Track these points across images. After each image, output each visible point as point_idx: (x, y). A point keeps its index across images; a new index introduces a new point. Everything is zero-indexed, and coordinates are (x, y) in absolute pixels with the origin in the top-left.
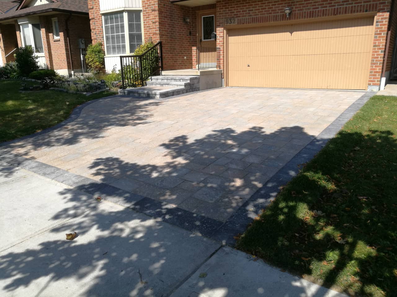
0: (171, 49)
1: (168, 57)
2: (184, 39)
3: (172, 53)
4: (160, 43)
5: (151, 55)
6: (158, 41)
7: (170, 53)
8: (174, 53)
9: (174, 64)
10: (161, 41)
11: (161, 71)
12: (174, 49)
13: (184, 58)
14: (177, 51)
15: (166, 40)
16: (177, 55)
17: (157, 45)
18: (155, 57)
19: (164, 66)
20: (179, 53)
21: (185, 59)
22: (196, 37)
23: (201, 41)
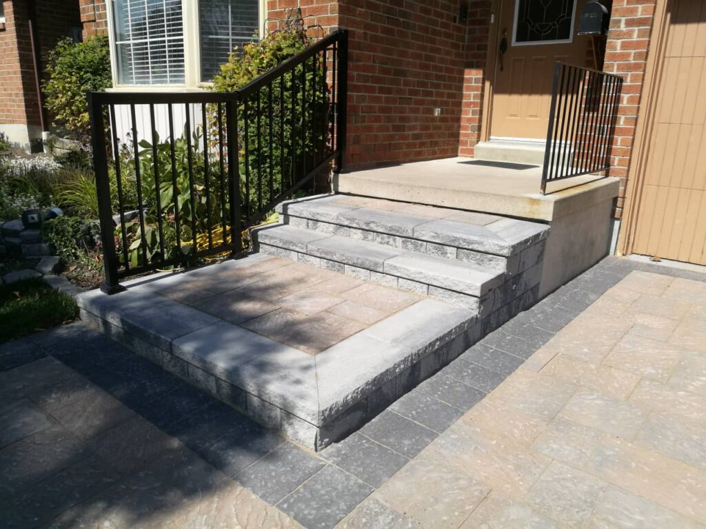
0: (387, 72)
1: (371, 109)
2: (438, 33)
3: (389, 91)
4: (340, 39)
5: (294, 96)
6: (330, 28)
7: (382, 90)
8: (399, 91)
9: (391, 137)
10: (344, 28)
11: (337, 172)
12: (398, 73)
13: (432, 112)
14: (406, 84)
15: (367, 27)
16: (408, 101)
17: (323, 45)
18: (312, 105)
19: (351, 148)
20: (416, 93)
21: (434, 119)
22: (487, 31)
23: (504, 45)
